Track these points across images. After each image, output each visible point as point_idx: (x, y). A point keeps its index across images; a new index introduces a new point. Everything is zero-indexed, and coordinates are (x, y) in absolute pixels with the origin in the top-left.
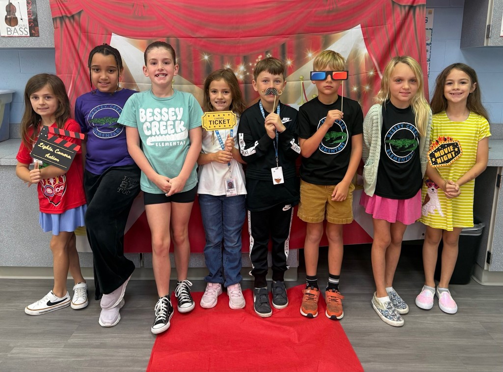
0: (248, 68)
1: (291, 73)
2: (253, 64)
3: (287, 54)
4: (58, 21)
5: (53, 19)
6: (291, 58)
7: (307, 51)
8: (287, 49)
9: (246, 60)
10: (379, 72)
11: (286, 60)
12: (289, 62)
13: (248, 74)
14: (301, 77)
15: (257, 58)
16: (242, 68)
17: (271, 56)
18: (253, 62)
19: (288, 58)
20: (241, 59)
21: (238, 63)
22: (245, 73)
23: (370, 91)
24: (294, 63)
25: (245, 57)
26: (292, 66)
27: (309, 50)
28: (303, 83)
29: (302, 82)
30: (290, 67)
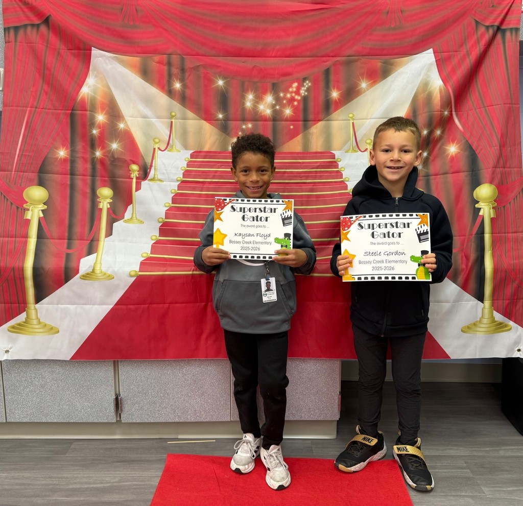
0: (278, 100)
1: (336, 109)
2: (285, 95)
3: (331, 84)
4: (12, 32)
5: (5, 29)
6: (338, 89)
7: (359, 80)
8: (332, 77)
9: (275, 89)
10: (454, 113)
11: (331, 91)
12: (335, 94)
13: (278, 107)
14: (351, 115)
15: (291, 86)
16: (269, 99)
17: (310, 84)
18: (286, 91)
19: (334, 89)
20: (270, 86)
21: (265, 92)
22: (273, 106)
23: (441, 137)
24: (341, 95)
25: (274, 85)
26: (339, 99)
27: (363, 79)
28: (353, 123)
29: (351, 122)
30: (336, 101)
